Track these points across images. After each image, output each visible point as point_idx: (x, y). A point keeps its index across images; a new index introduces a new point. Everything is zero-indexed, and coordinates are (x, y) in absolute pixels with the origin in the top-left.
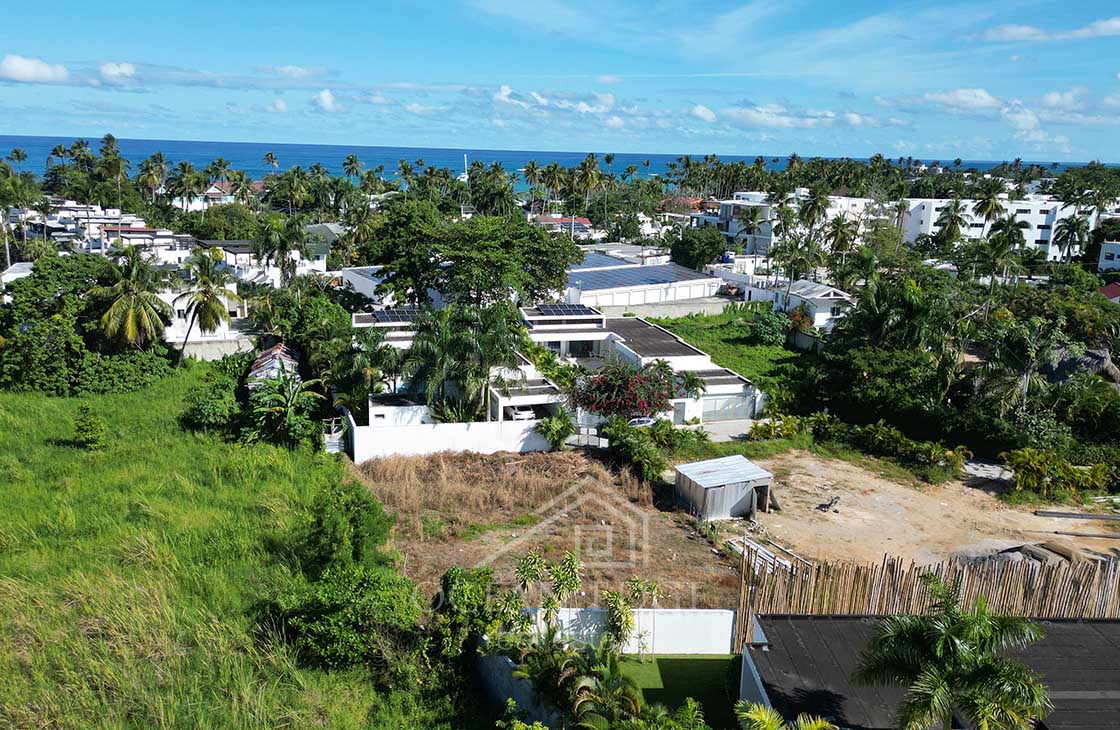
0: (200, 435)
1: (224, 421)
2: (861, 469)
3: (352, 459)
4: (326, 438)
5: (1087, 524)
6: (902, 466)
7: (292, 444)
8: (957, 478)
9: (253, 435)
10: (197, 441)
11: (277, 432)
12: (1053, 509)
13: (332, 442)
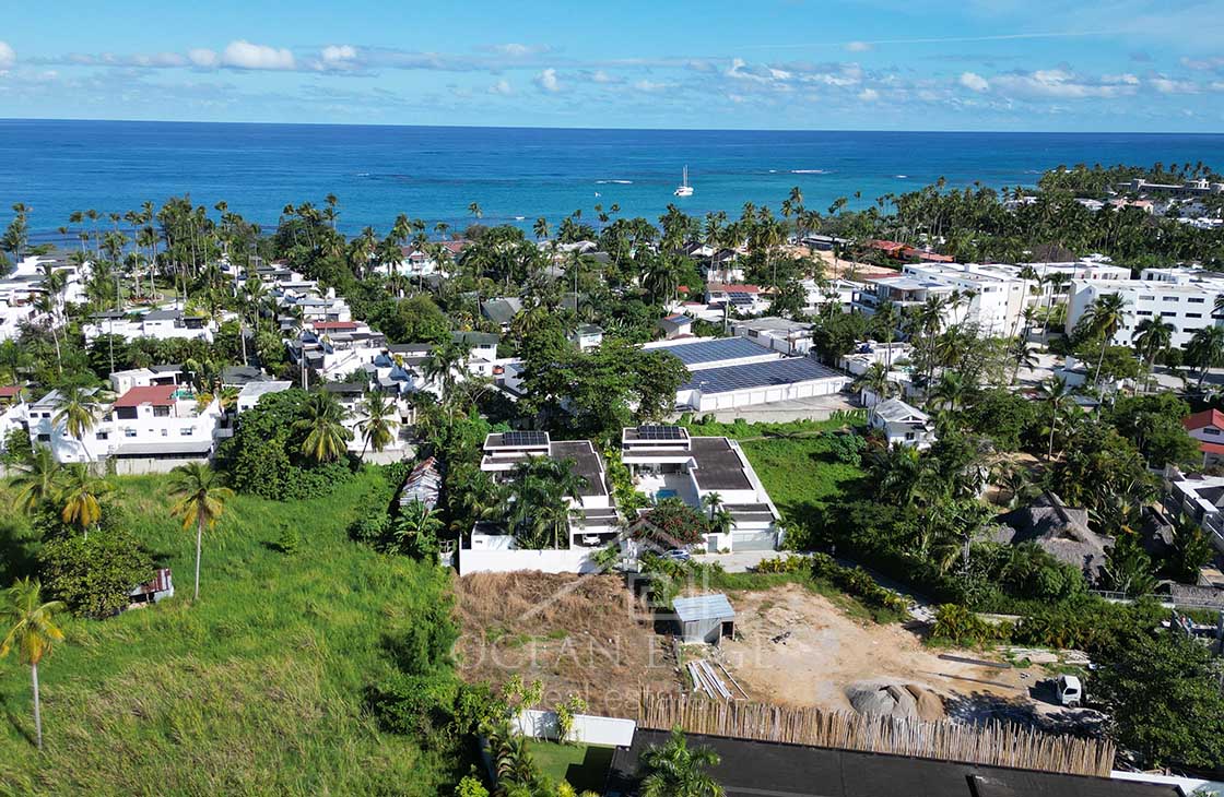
0: (360, 545)
1: (378, 535)
2: (832, 606)
3: (458, 573)
4: (442, 555)
5: (971, 669)
6: (865, 606)
7: (419, 557)
8: (901, 620)
9: (396, 549)
10: (358, 550)
11: (411, 550)
12: (957, 654)
13: (445, 558)
